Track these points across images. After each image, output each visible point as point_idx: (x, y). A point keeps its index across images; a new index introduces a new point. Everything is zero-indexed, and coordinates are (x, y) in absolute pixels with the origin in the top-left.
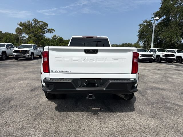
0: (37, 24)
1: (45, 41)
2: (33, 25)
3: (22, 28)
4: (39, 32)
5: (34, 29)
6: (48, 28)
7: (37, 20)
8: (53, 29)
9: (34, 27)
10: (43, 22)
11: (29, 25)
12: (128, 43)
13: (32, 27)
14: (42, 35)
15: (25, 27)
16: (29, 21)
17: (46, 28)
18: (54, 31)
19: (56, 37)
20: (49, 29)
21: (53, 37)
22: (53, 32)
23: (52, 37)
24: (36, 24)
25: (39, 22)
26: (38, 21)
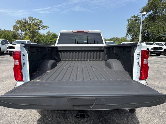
0: (32, 21)
1: (40, 36)
2: (29, 22)
3: (18, 25)
4: (34, 28)
5: (29, 26)
6: (43, 25)
7: (32, 18)
8: (47, 26)
10: (38, 19)
11: (25, 23)
12: (116, 38)
13: (28, 25)
14: (37, 32)
15: (22, 24)
16: (25, 19)
17: (40, 25)
18: (48, 27)
19: (50, 33)
20: (44, 26)
21: (48, 33)
22: (47, 29)
23: (46, 33)
24: (31, 22)
26: (33, 18)
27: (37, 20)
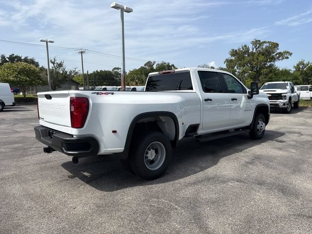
0: (258, 47)
2: (251, 50)
3: (233, 58)
4: (259, 60)
5: (251, 57)
6: (278, 51)
7: (259, 41)
8: (288, 52)
9: (253, 54)
10: (269, 42)
11: (245, 53)
13: (249, 56)
14: (271, 66)
15: (239, 56)
16: (245, 46)
17: (274, 53)
18: (291, 54)
19: (304, 64)
20: (280, 53)
21: (298, 65)
22: (288, 58)
23: (295, 67)
24: (256, 49)
25: (261, 44)
26: (261, 41)
27: (268, 45)
